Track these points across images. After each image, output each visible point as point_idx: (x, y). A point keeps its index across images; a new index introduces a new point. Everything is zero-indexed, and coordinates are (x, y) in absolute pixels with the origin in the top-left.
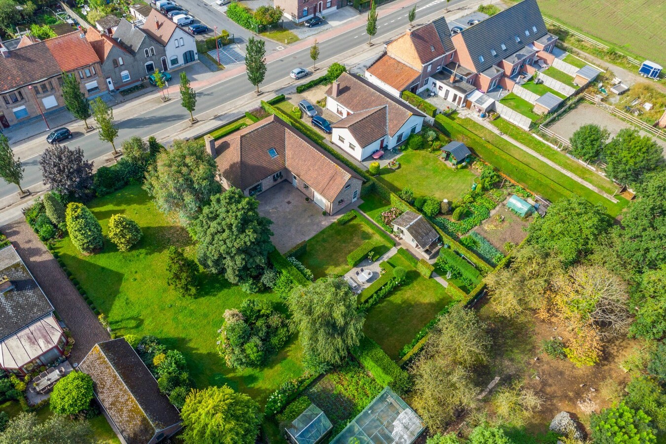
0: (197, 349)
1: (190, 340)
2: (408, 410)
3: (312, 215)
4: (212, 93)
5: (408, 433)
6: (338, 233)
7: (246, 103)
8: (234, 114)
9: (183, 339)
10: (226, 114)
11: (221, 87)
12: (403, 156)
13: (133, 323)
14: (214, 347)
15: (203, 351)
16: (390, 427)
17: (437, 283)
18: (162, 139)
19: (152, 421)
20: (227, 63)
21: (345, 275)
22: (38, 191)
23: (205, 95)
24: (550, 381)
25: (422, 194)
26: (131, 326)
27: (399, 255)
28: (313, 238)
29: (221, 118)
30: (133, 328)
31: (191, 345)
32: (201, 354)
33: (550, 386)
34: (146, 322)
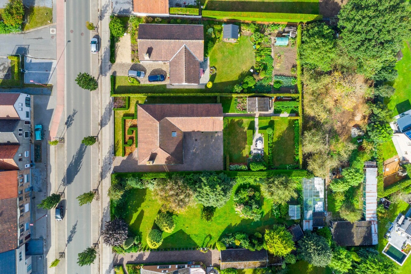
0: (236, 224)
1: (231, 224)
2: (316, 178)
3: (212, 137)
4: (74, 110)
5: (321, 185)
6: (229, 134)
7: (100, 99)
8: (105, 113)
9: (229, 226)
10: (102, 117)
11: (72, 102)
12: (210, 59)
13: (208, 239)
14: (241, 218)
15: (239, 222)
16: (315, 189)
17: (282, 118)
18: (99, 164)
19: (263, 260)
20: (47, 79)
21: (251, 150)
22: (97, 240)
23: (73, 115)
24: (342, 119)
25: (238, 74)
26: (209, 240)
27: (260, 120)
28: (224, 147)
29: (104, 122)
30: (210, 240)
31: (233, 225)
32: (239, 224)
33: (344, 121)
34: (211, 234)
